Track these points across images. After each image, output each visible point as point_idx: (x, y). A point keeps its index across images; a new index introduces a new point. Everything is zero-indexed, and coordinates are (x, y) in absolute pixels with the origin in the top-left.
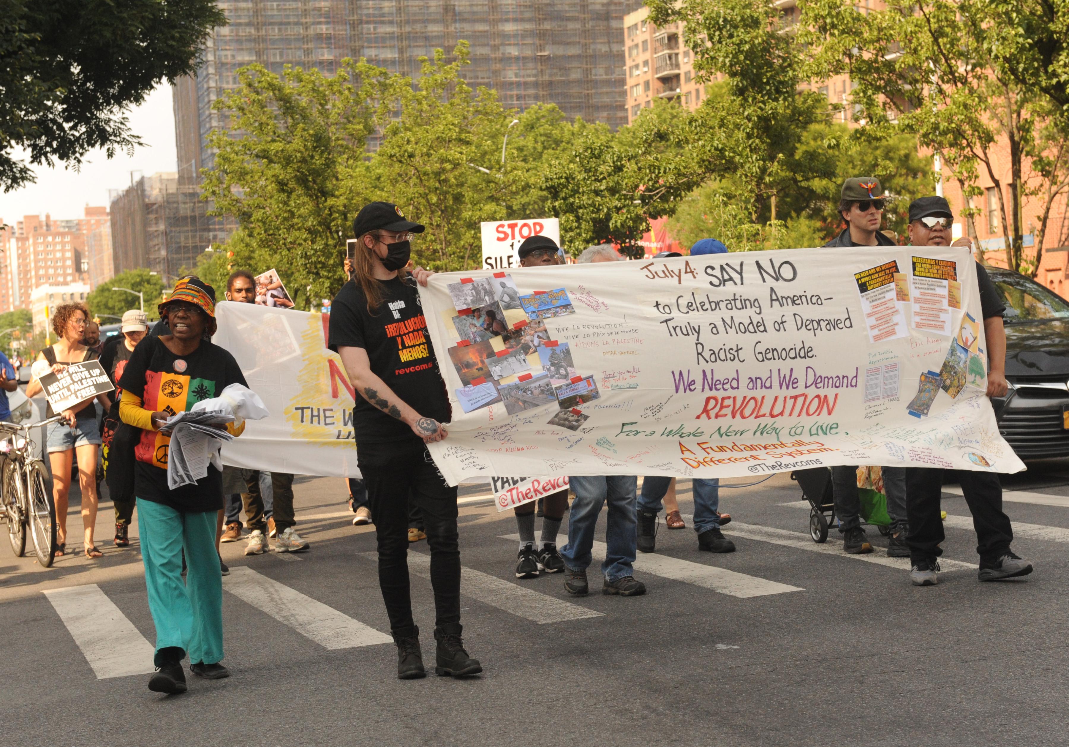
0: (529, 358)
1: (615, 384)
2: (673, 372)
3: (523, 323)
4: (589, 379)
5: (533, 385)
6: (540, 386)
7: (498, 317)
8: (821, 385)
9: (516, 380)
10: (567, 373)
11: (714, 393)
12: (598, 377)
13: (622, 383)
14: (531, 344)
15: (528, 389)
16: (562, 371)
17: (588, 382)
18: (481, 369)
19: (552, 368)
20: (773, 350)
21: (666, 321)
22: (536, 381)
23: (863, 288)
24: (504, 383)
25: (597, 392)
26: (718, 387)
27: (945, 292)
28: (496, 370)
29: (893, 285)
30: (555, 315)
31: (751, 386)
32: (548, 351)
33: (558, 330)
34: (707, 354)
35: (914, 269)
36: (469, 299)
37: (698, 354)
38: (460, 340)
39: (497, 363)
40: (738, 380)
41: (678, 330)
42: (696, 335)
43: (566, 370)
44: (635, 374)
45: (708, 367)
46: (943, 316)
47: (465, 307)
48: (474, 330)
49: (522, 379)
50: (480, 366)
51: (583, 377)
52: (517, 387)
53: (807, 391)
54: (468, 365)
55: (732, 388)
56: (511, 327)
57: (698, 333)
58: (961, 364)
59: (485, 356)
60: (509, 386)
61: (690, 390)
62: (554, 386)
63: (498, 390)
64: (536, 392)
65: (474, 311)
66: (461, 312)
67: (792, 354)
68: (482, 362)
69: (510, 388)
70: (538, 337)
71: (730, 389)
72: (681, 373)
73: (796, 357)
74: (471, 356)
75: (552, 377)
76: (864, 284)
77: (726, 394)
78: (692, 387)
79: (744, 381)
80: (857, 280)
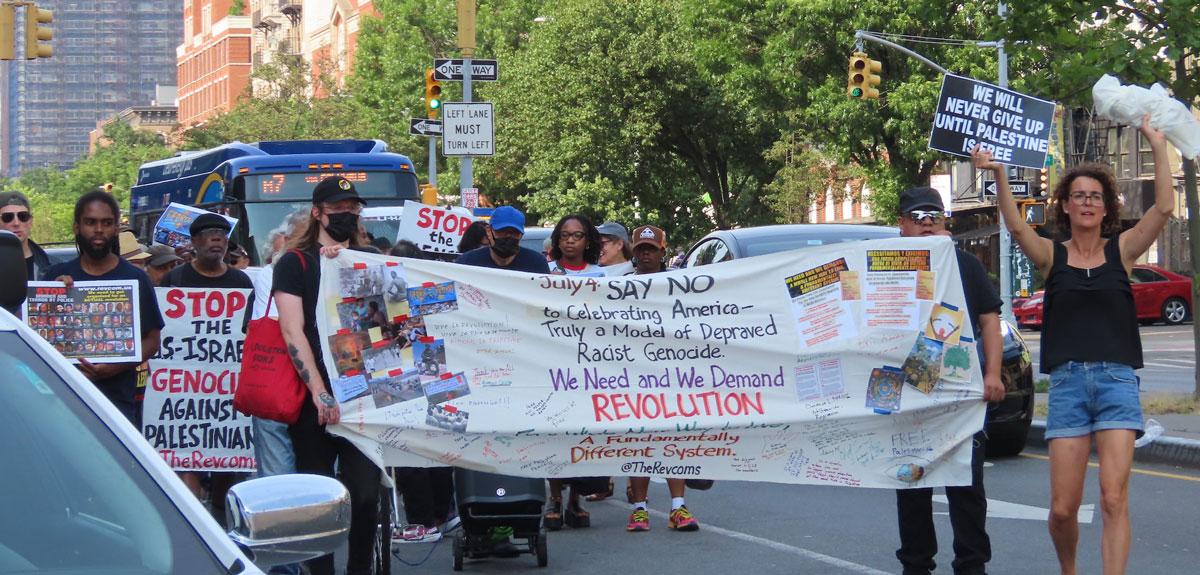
0: (403, 352)
1: (486, 381)
2: (551, 371)
3: (404, 317)
4: (460, 375)
5: (403, 381)
6: (409, 382)
7: (381, 309)
8: (735, 383)
9: (386, 375)
10: (438, 370)
11: (599, 391)
12: (469, 374)
13: (493, 380)
14: (407, 338)
15: (397, 384)
16: (433, 368)
17: (459, 378)
18: (355, 360)
19: (423, 365)
20: (668, 351)
21: (548, 323)
22: (405, 377)
23: (795, 291)
24: (375, 376)
25: (468, 389)
26: (604, 385)
27: (913, 284)
28: (369, 363)
29: (838, 285)
30: (438, 311)
31: (643, 383)
32: (423, 347)
33: (437, 327)
34: (590, 353)
35: (870, 264)
36: (357, 287)
37: (580, 353)
38: (340, 329)
39: (373, 354)
40: (626, 378)
41: (560, 331)
42: (579, 336)
43: (437, 366)
44: (508, 372)
45: (590, 366)
46: (906, 310)
47: (350, 295)
48: (356, 318)
49: (392, 373)
50: (355, 357)
51: (453, 373)
52: (386, 381)
53: (716, 390)
54: (345, 356)
55: (621, 385)
56: (391, 320)
57: (581, 335)
58: (933, 359)
59: (361, 346)
60: (379, 380)
61: (572, 388)
62: (422, 383)
63: (369, 384)
64: (405, 387)
65: (358, 300)
66: (346, 300)
67: (692, 354)
68: (358, 353)
69: (380, 382)
70: (416, 332)
71: (619, 387)
72: (560, 372)
73: (697, 357)
74: (349, 347)
75: (422, 373)
76: (798, 287)
77: (615, 392)
78: (574, 385)
79: (634, 379)
80: (788, 285)
